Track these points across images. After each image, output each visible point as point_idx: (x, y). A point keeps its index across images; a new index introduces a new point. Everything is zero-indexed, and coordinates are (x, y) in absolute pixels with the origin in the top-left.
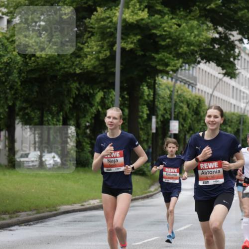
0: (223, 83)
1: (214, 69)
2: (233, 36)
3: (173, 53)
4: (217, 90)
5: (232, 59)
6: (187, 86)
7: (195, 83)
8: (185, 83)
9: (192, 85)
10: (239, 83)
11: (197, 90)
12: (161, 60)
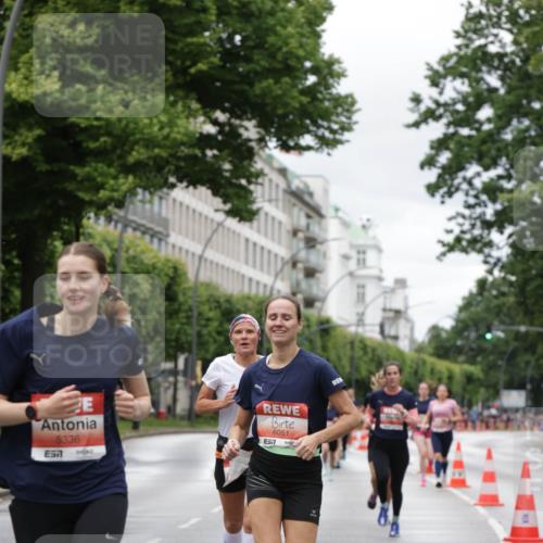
0: (226, 231)
1: (206, 202)
2: (246, 129)
3: (116, 164)
4: (212, 248)
5: (243, 182)
6: (147, 238)
7: (164, 232)
8: (144, 233)
9: (159, 236)
10: (259, 231)
11: (170, 248)
12: (89, 178)
